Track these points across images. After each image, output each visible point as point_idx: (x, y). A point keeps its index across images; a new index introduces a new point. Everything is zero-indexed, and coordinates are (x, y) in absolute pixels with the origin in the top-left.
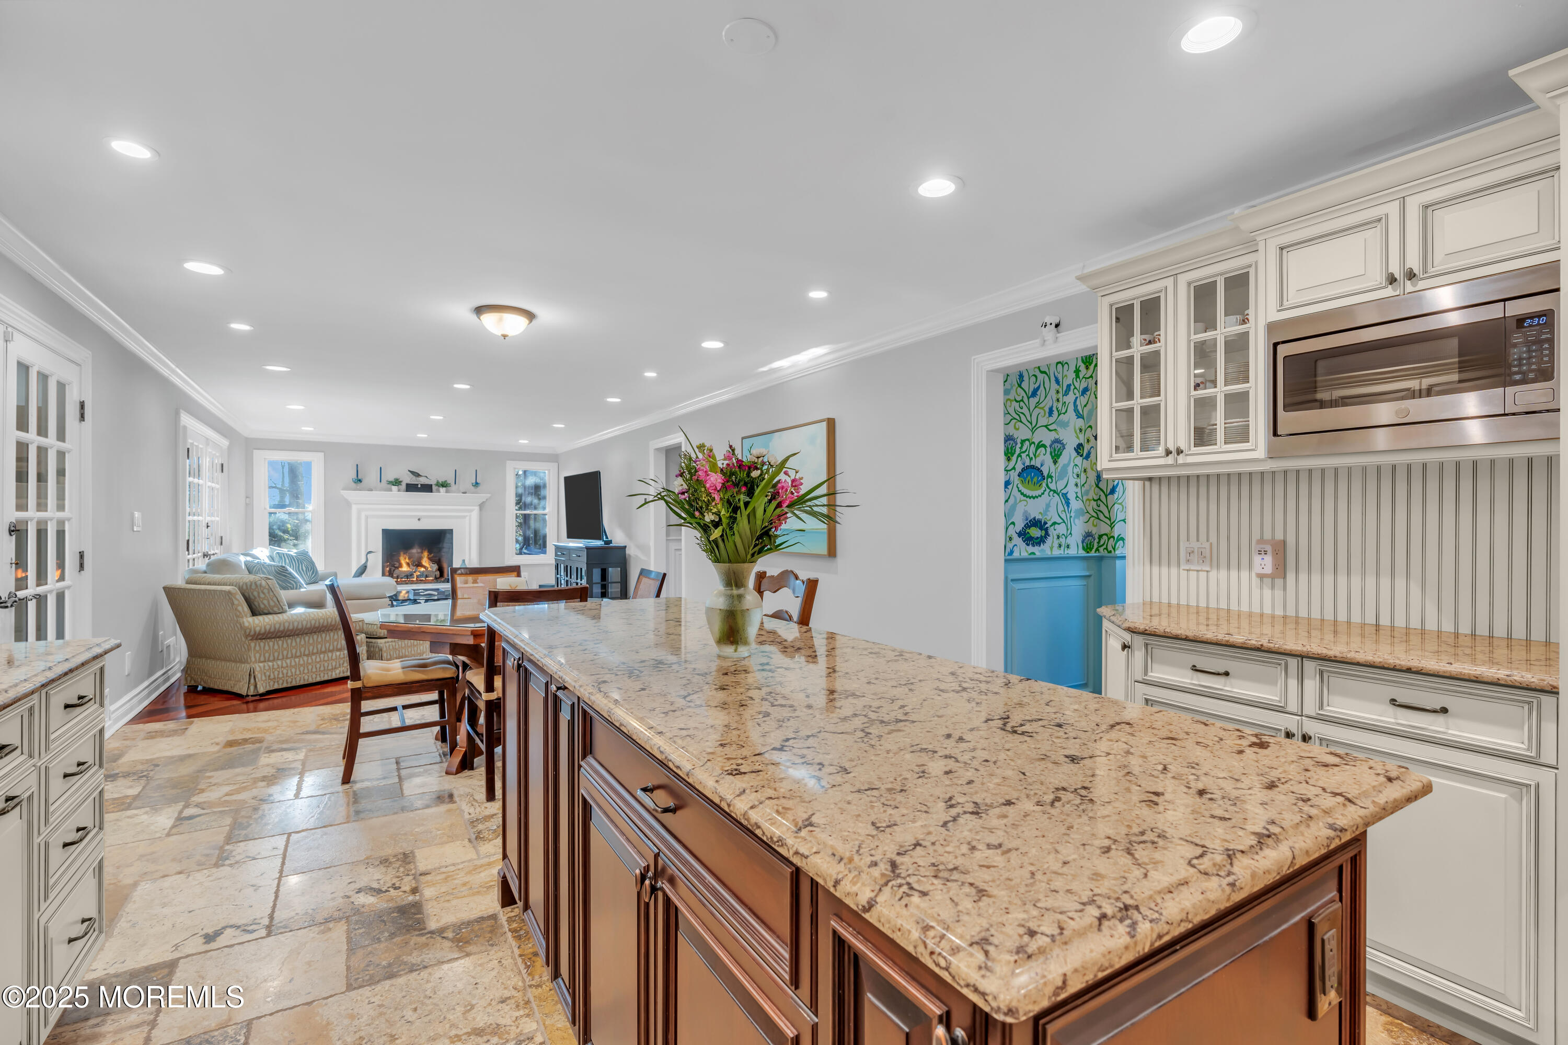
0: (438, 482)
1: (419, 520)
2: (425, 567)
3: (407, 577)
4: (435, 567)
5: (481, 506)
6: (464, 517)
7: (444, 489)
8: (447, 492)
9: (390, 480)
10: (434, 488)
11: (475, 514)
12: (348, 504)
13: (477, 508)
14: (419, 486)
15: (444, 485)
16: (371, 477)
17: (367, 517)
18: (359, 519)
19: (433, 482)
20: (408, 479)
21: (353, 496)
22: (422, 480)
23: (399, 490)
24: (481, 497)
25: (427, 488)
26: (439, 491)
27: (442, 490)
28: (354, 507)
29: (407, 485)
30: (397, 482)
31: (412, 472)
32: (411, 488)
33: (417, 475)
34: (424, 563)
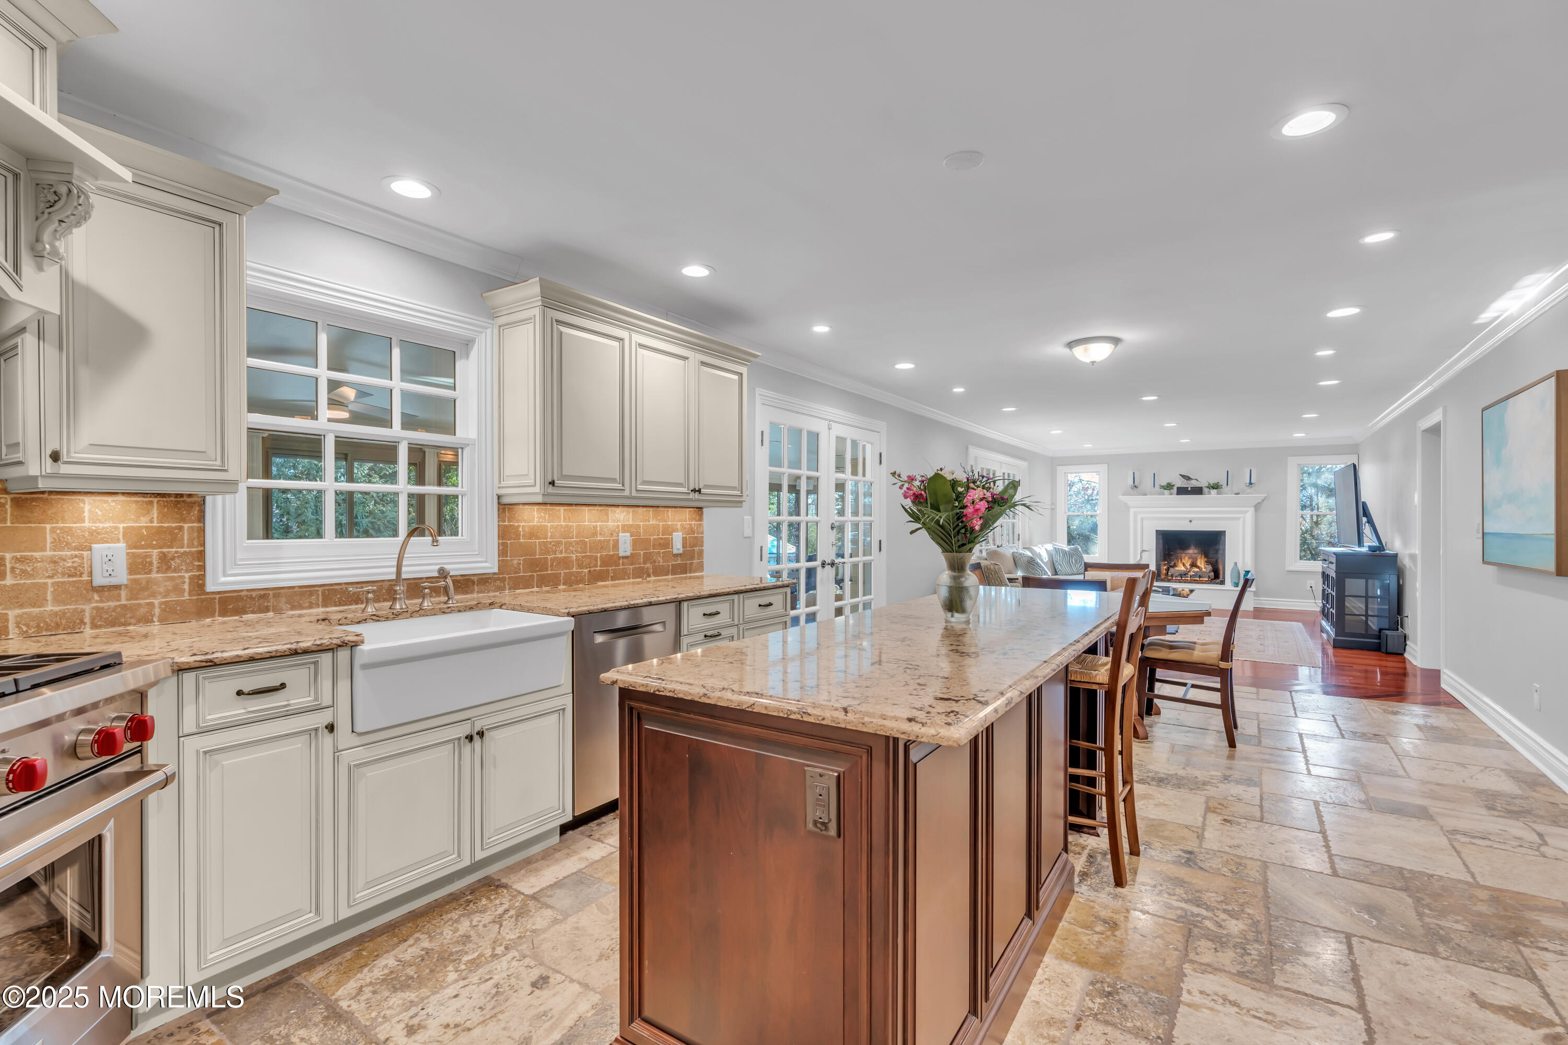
0: (1209, 484)
1: (1191, 521)
2: (1198, 567)
3: (1181, 576)
4: (1210, 568)
5: (1257, 507)
6: (1238, 519)
7: (1215, 490)
8: (1218, 493)
9: (1163, 484)
10: (1205, 490)
11: (1250, 515)
12: (1127, 508)
13: (1252, 510)
14: (1189, 489)
15: (1216, 487)
16: (1147, 483)
17: (1142, 519)
18: (1135, 520)
19: (1203, 483)
20: (1180, 483)
21: (1133, 500)
22: (1194, 484)
23: (1171, 494)
24: (1256, 496)
25: (1198, 491)
26: (1209, 493)
27: (1214, 492)
28: (1132, 510)
29: (1178, 488)
30: (1169, 487)
31: (1183, 476)
32: (1182, 491)
33: (1188, 478)
34: (1199, 564)
